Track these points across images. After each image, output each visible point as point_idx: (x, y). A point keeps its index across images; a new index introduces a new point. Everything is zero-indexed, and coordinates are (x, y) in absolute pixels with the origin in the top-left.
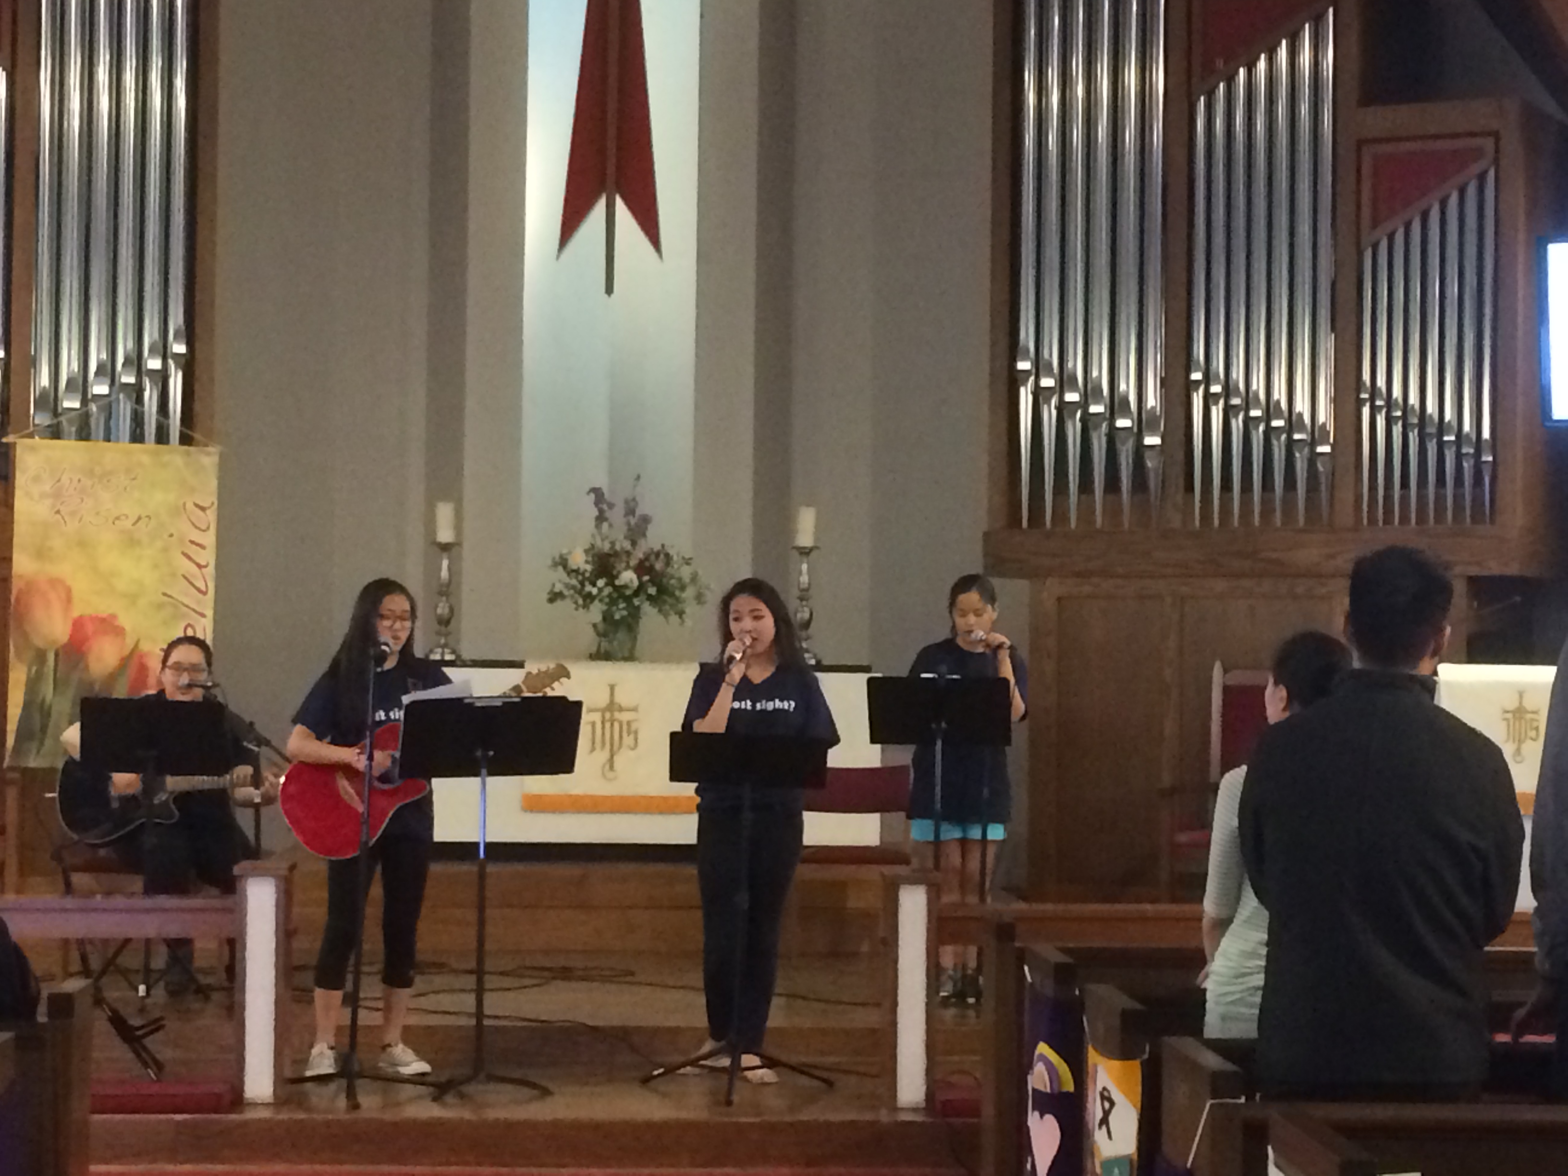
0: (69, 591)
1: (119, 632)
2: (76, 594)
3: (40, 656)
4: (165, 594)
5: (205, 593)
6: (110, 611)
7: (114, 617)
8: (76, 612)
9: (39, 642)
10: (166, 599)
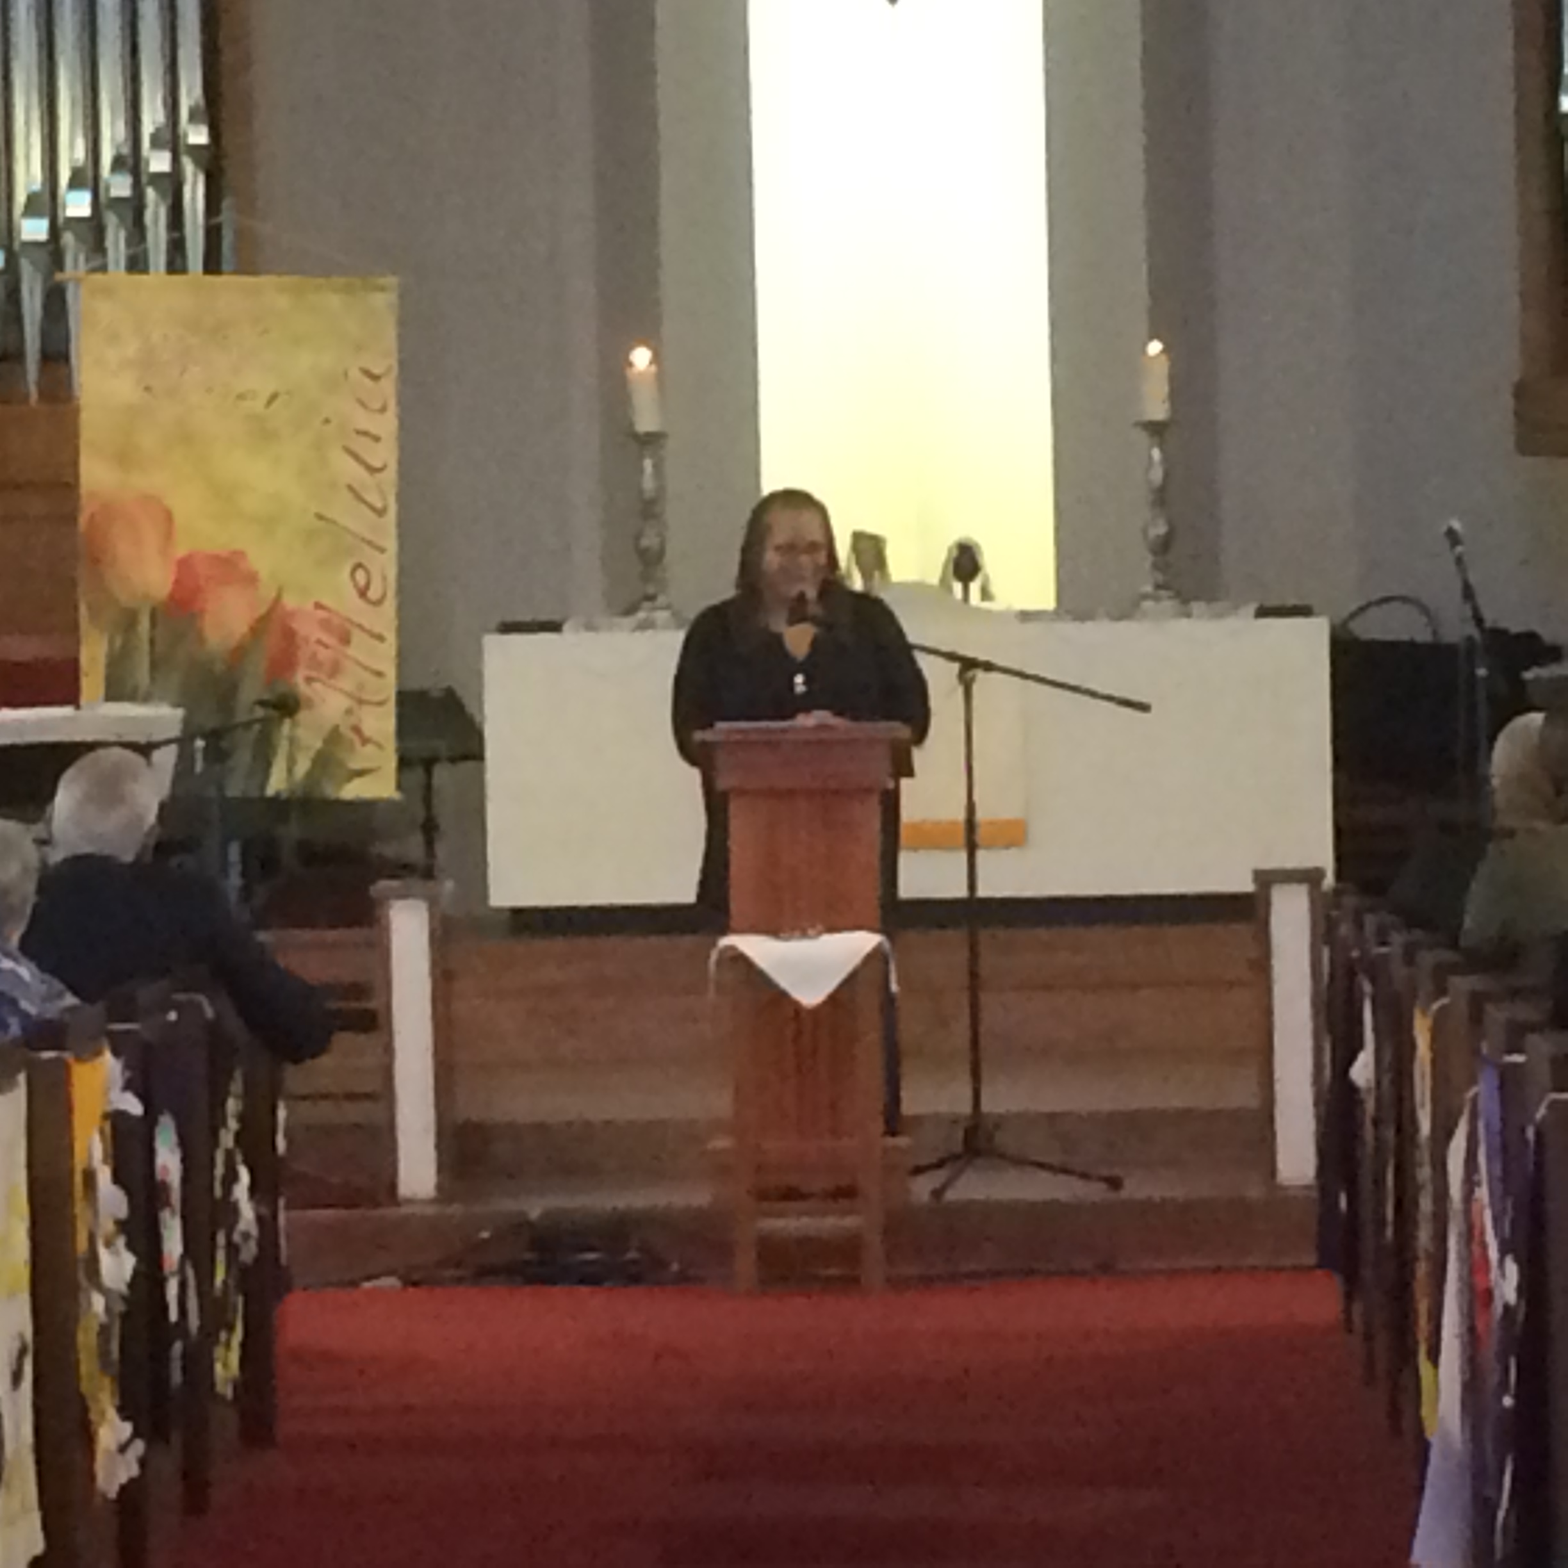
0: (169, 517)
1: (251, 579)
2: (179, 519)
3: (130, 620)
4: (320, 517)
5: (381, 512)
6: (237, 546)
7: (240, 554)
8: (181, 550)
9: (124, 599)
10: (321, 524)
